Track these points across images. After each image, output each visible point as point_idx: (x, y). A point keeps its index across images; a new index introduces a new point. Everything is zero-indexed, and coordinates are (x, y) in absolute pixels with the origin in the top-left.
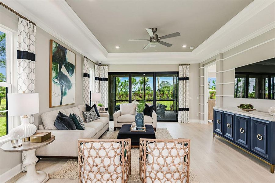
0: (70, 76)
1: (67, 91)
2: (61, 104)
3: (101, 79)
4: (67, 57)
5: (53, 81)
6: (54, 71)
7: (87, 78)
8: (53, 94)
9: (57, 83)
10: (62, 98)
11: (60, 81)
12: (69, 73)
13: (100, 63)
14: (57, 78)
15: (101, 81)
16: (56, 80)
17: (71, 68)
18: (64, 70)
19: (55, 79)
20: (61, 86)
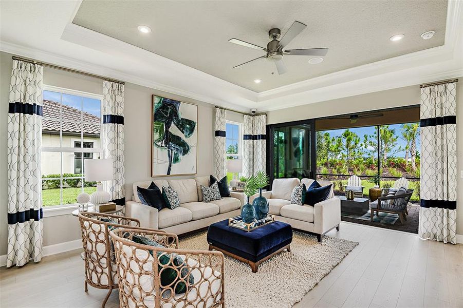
0: (186, 136)
1: (180, 156)
2: (168, 173)
3: (255, 138)
4: (179, 112)
5: (155, 144)
6: (157, 132)
7: (220, 137)
8: (154, 161)
9: (162, 146)
10: (170, 166)
11: (166, 143)
12: (183, 132)
13: (255, 112)
14: (162, 141)
15: (255, 141)
16: (159, 144)
17: (188, 126)
18: (174, 130)
19: (159, 141)
20: (168, 151)
